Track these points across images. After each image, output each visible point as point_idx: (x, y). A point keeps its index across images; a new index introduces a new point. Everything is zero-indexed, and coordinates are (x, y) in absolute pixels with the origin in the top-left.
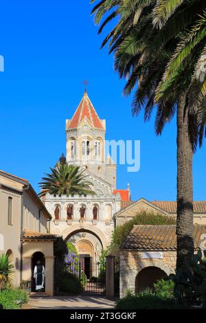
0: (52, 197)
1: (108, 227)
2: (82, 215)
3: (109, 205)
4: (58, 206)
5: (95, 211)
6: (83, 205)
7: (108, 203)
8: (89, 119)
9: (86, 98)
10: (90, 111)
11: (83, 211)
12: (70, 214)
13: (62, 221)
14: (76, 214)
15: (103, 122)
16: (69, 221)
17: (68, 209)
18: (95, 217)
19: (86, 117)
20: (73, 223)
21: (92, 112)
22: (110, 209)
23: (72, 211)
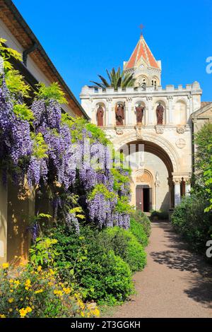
0: (92, 92)
1: (181, 136)
2: (139, 119)
3: (183, 102)
4: (101, 106)
5: (160, 111)
6: (141, 103)
7: (180, 98)
8: (146, 59)
9: (142, 40)
10: (146, 52)
11: (140, 112)
12: (120, 118)
13: (108, 128)
14: (130, 117)
15: (159, 63)
16: (119, 128)
17: (117, 110)
18: (160, 121)
19: (142, 56)
20: (126, 131)
21: (148, 53)
22: (184, 108)
23: (123, 114)
